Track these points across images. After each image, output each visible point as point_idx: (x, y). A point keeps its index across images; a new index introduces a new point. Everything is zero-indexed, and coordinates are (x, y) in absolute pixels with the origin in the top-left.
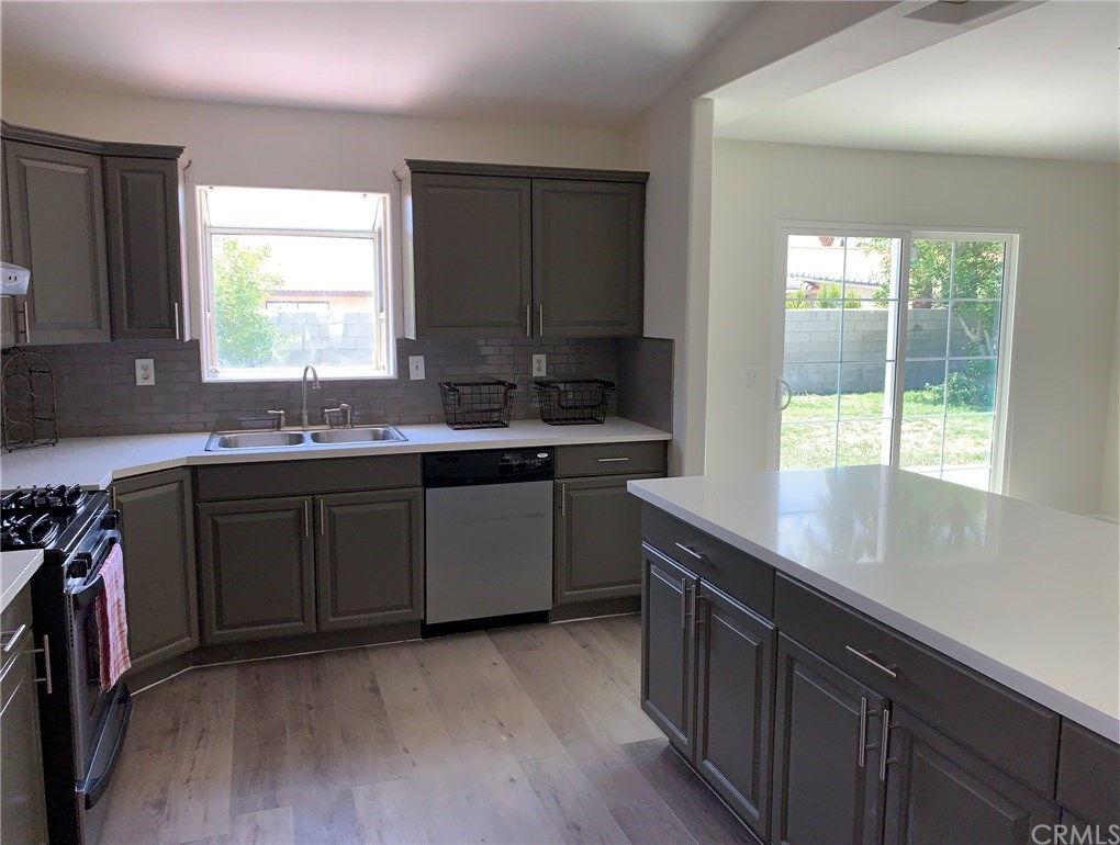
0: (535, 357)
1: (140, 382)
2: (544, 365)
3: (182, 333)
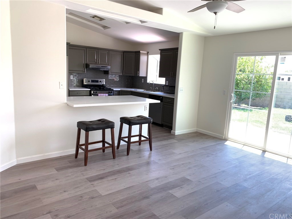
1: (142, 82)
3: (139, 75)
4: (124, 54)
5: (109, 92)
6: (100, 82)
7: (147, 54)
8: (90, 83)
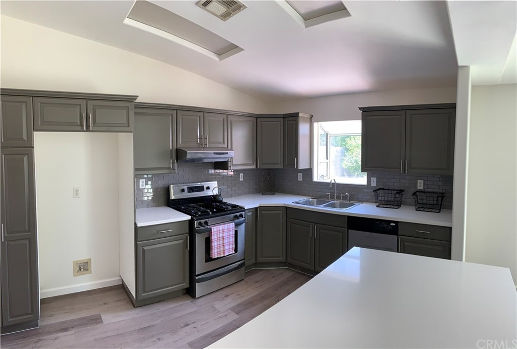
0: (419, 181)
1: (299, 180)
2: (422, 185)
3: (297, 167)
4: (258, 122)
5: (236, 217)
6: (208, 188)
7: (309, 120)
8: (187, 195)
